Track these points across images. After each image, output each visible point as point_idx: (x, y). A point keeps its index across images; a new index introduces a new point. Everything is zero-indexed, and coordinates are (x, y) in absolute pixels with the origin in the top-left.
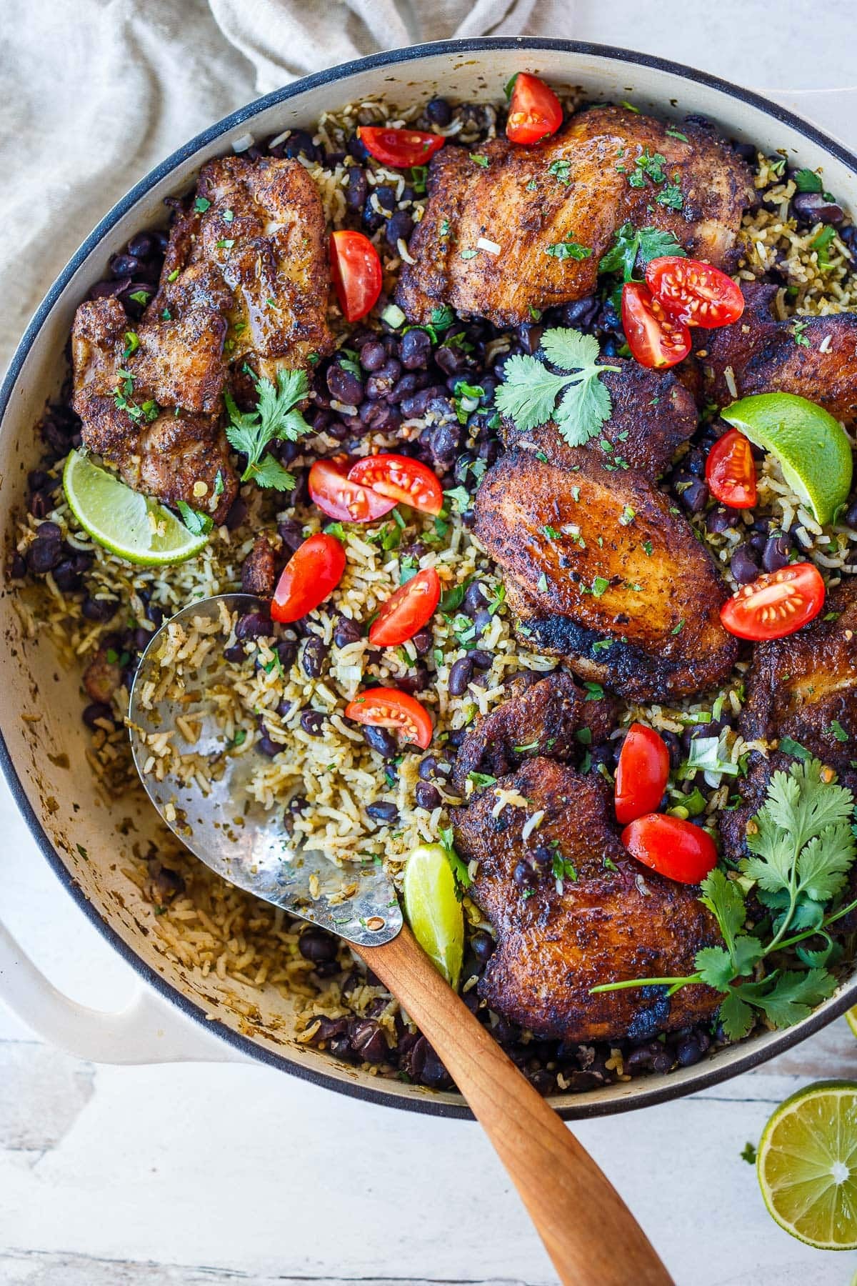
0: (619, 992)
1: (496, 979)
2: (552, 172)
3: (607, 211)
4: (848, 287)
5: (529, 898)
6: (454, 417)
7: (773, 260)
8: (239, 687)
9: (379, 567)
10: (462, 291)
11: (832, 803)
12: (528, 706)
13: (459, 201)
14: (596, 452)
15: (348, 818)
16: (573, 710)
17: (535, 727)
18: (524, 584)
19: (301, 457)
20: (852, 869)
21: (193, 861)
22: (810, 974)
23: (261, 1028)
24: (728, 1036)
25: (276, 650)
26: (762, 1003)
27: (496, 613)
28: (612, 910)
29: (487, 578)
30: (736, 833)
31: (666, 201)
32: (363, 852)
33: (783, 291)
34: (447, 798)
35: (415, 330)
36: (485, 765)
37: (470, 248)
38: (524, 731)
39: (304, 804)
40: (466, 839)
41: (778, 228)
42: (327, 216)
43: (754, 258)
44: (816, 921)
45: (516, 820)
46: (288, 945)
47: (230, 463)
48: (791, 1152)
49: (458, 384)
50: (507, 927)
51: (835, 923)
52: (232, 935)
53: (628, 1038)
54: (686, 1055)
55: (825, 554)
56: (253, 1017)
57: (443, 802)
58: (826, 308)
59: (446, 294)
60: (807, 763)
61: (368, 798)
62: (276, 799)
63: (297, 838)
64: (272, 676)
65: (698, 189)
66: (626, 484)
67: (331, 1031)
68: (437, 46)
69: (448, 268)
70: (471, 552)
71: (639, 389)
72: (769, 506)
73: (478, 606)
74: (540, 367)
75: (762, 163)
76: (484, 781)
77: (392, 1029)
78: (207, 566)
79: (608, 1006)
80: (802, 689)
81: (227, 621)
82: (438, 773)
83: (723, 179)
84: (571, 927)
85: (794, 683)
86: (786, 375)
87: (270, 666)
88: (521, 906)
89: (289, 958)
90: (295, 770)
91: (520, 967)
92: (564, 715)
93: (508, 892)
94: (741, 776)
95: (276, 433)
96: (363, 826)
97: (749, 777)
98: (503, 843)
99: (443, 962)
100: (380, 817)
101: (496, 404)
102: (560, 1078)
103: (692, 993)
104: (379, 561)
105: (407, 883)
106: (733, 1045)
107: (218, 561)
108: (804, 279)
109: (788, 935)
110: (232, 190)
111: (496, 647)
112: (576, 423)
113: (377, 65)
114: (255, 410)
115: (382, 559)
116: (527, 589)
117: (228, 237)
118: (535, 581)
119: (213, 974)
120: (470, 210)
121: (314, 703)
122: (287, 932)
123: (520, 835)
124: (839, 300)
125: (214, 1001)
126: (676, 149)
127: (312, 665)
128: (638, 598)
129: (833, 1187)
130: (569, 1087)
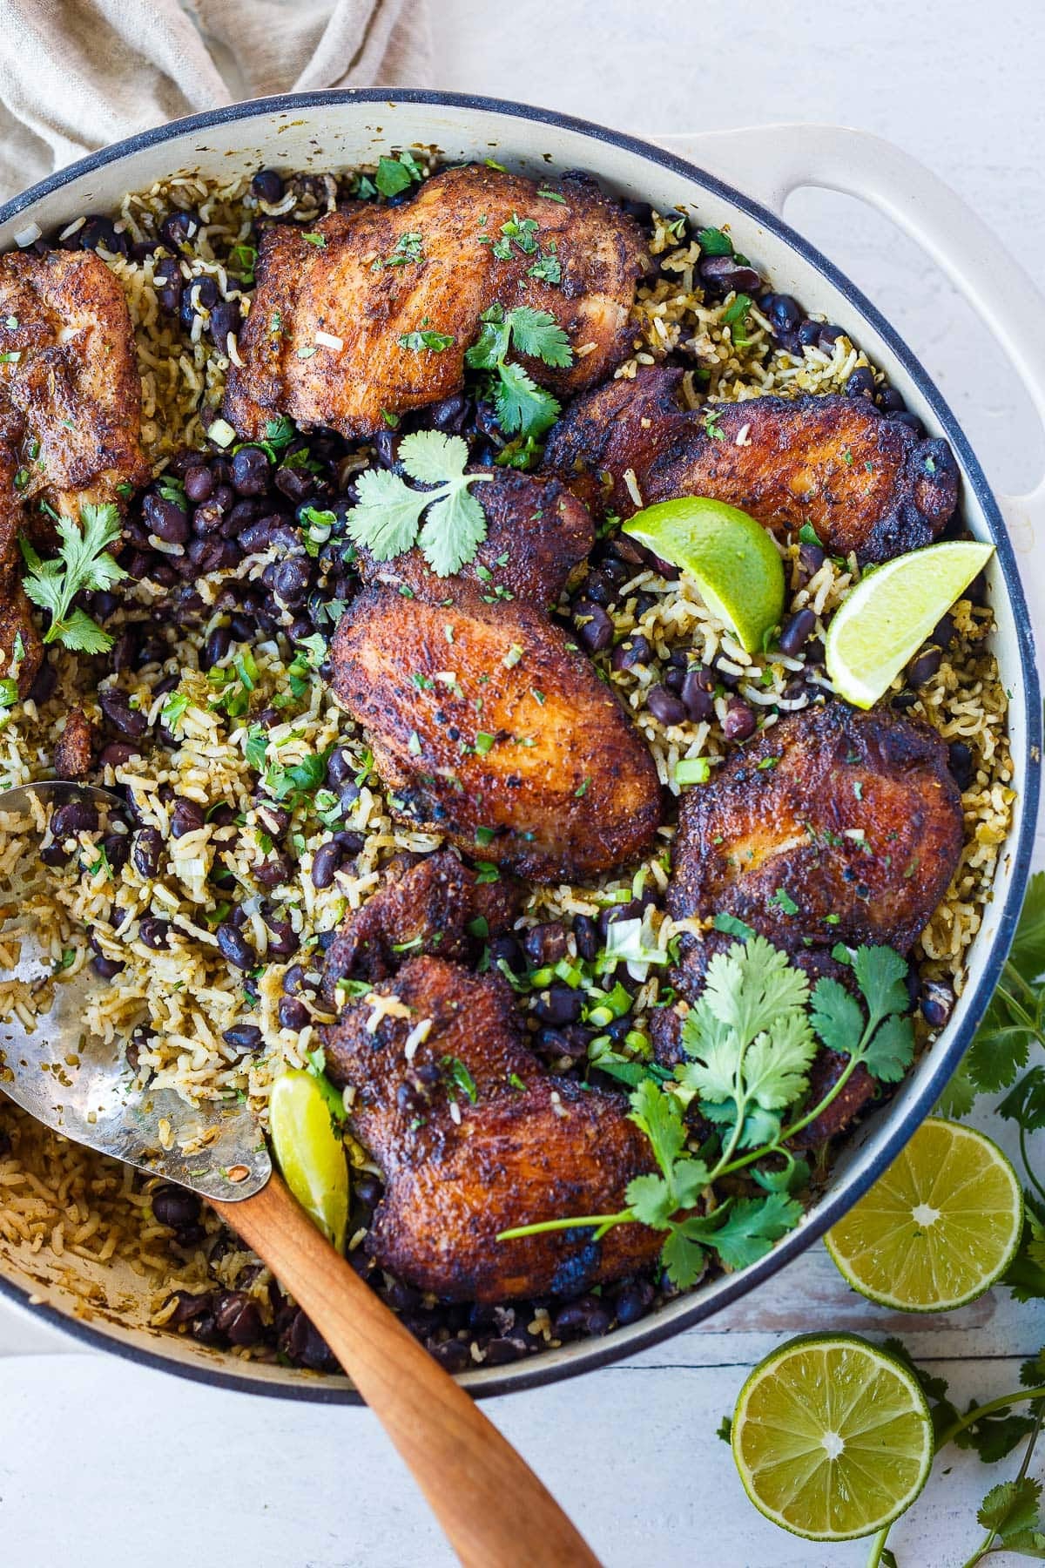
0: (537, 1237)
1: (385, 1231)
2: (400, 248)
3: (471, 291)
4: (772, 366)
5: (419, 1129)
6: (301, 550)
7: (675, 339)
8: (63, 896)
9: (223, 740)
10: (301, 397)
11: (784, 989)
12: (406, 895)
13: (292, 290)
14: (471, 582)
15: (203, 1046)
16: (462, 896)
17: (416, 920)
18: (393, 747)
19: (120, 609)
20: (812, 1069)
21: (19, 1113)
22: (769, 1199)
23: (105, 1311)
24: (675, 1284)
25: (103, 847)
26: (713, 1240)
27: (365, 784)
28: (521, 1137)
29: (352, 744)
30: (669, 1034)
31: (540, 274)
32: (224, 1088)
33: (689, 375)
34: (317, 1015)
35: (248, 448)
36: (358, 969)
37: (307, 345)
38: (404, 925)
39: (149, 1033)
40: (340, 1061)
41: (681, 300)
42: (135, 318)
43: (652, 339)
44: (772, 1136)
45: (398, 1034)
46: (140, 1208)
47: (33, 622)
48: (773, 1424)
49: (304, 510)
50: (394, 1166)
51: (796, 1136)
52: (71, 1200)
53: (552, 1294)
54: (627, 1310)
55: (757, 689)
56: (96, 1298)
57: (313, 1019)
58: (743, 392)
59: (282, 401)
60: (750, 942)
61: (225, 1021)
62: (117, 1031)
63: (144, 1076)
64: (99, 879)
65: (579, 258)
66: (510, 618)
67: (191, 1309)
68: (253, 105)
69: (283, 371)
70: (333, 714)
71: (519, 502)
72: (689, 636)
73: (343, 779)
74: (399, 483)
75: (657, 224)
76: (357, 990)
77: (265, 1300)
78: (13, 750)
79: (525, 1255)
80: (739, 854)
81: (40, 815)
82: (306, 985)
83: (609, 245)
84: (472, 1162)
85: (729, 847)
86: (699, 476)
87: (97, 866)
88: (410, 1140)
89: (142, 1225)
90: (138, 994)
91: (414, 1215)
92: (451, 904)
93: (394, 1123)
94: (673, 964)
95: (83, 583)
96: (221, 1056)
97: (682, 965)
98: (383, 1064)
99: (320, 1213)
100: (241, 1044)
101: (348, 532)
102: (474, 1348)
103: (627, 1233)
104: (223, 732)
105: (273, 1120)
106: (682, 1295)
107: (27, 743)
108: (715, 360)
109: (737, 1154)
110: (16, 293)
111: (367, 826)
112: (444, 550)
113: (183, 131)
114: (58, 556)
115: (226, 729)
116: (398, 753)
117: (13, 349)
118: (406, 742)
119: (47, 1249)
120: (305, 299)
121: (154, 909)
122: (139, 1193)
123: (403, 1052)
124: (761, 382)
125: (45, 1281)
126: (551, 212)
127: (146, 861)
128: (532, 755)
129: (826, 1463)
130: (485, 1359)
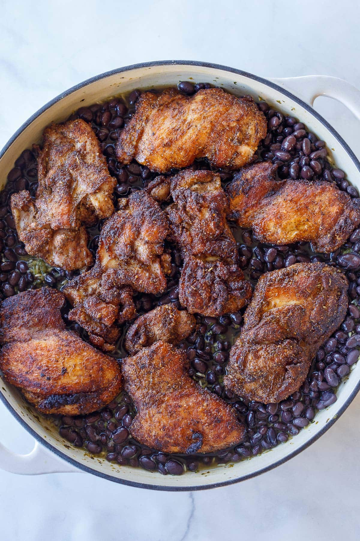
1: (136, 427)
28: (182, 403)
50: (142, 407)
69: (137, 145)
79: (178, 440)
83: (253, 127)
84: (166, 409)
91: (145, 423)
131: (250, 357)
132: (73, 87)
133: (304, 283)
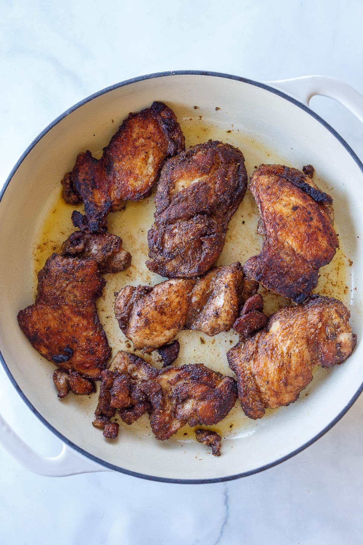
131: (166, 237)
132: (77, 104)
133: (203, 160)
